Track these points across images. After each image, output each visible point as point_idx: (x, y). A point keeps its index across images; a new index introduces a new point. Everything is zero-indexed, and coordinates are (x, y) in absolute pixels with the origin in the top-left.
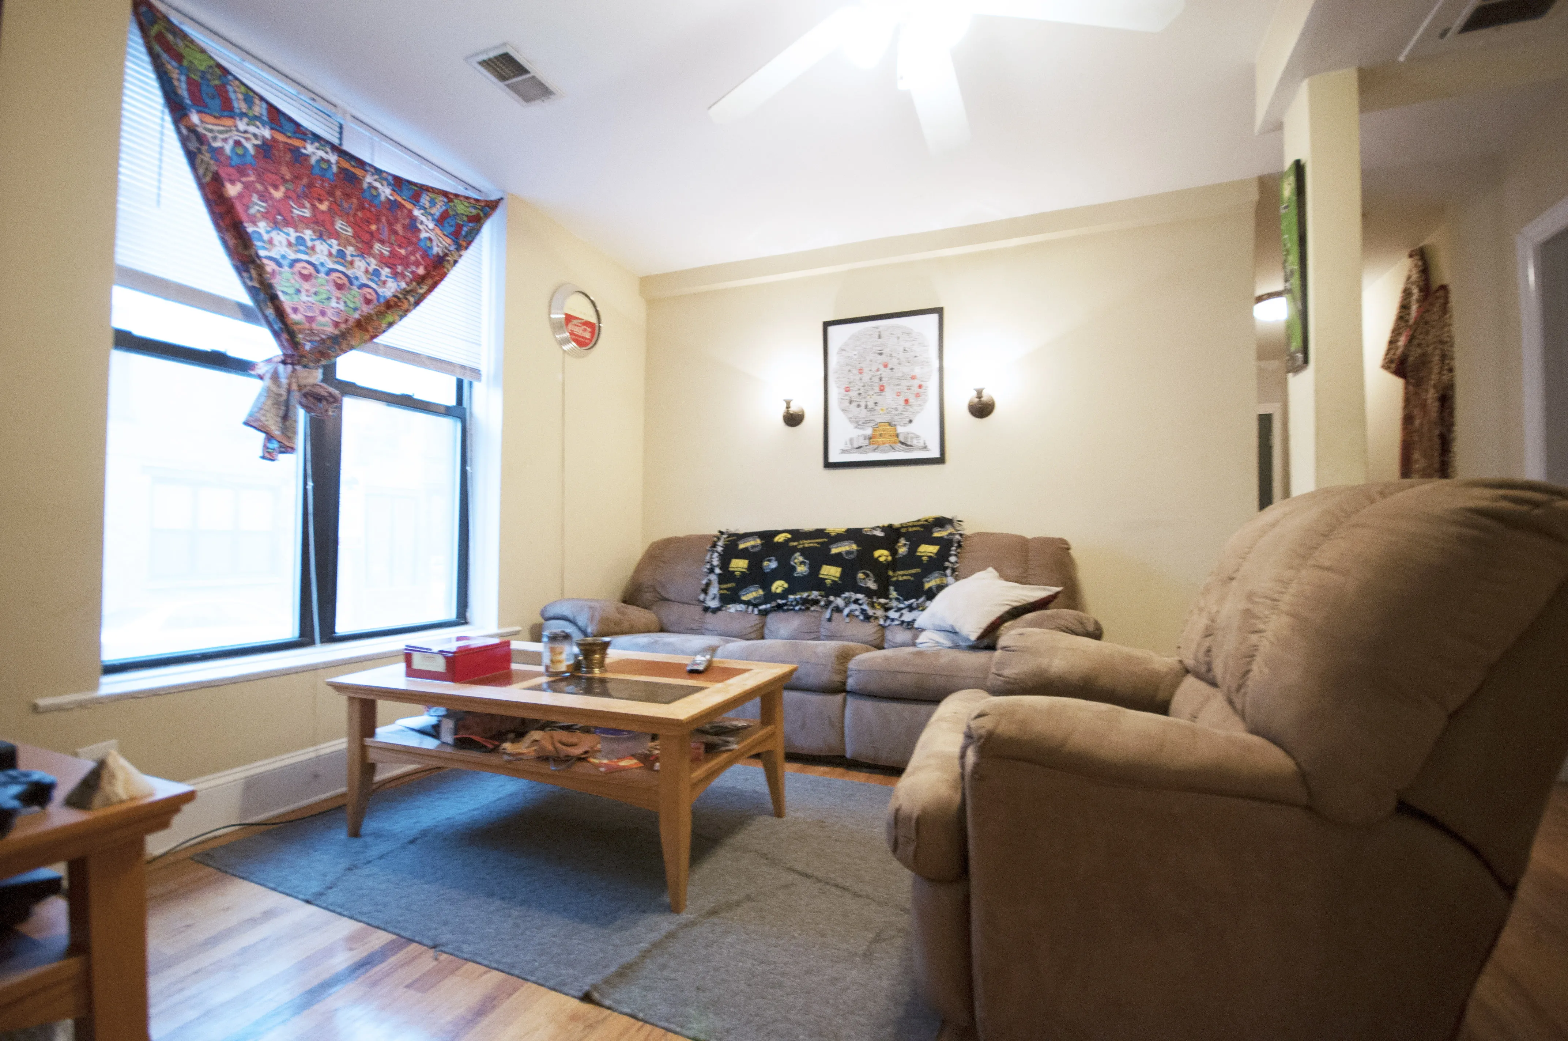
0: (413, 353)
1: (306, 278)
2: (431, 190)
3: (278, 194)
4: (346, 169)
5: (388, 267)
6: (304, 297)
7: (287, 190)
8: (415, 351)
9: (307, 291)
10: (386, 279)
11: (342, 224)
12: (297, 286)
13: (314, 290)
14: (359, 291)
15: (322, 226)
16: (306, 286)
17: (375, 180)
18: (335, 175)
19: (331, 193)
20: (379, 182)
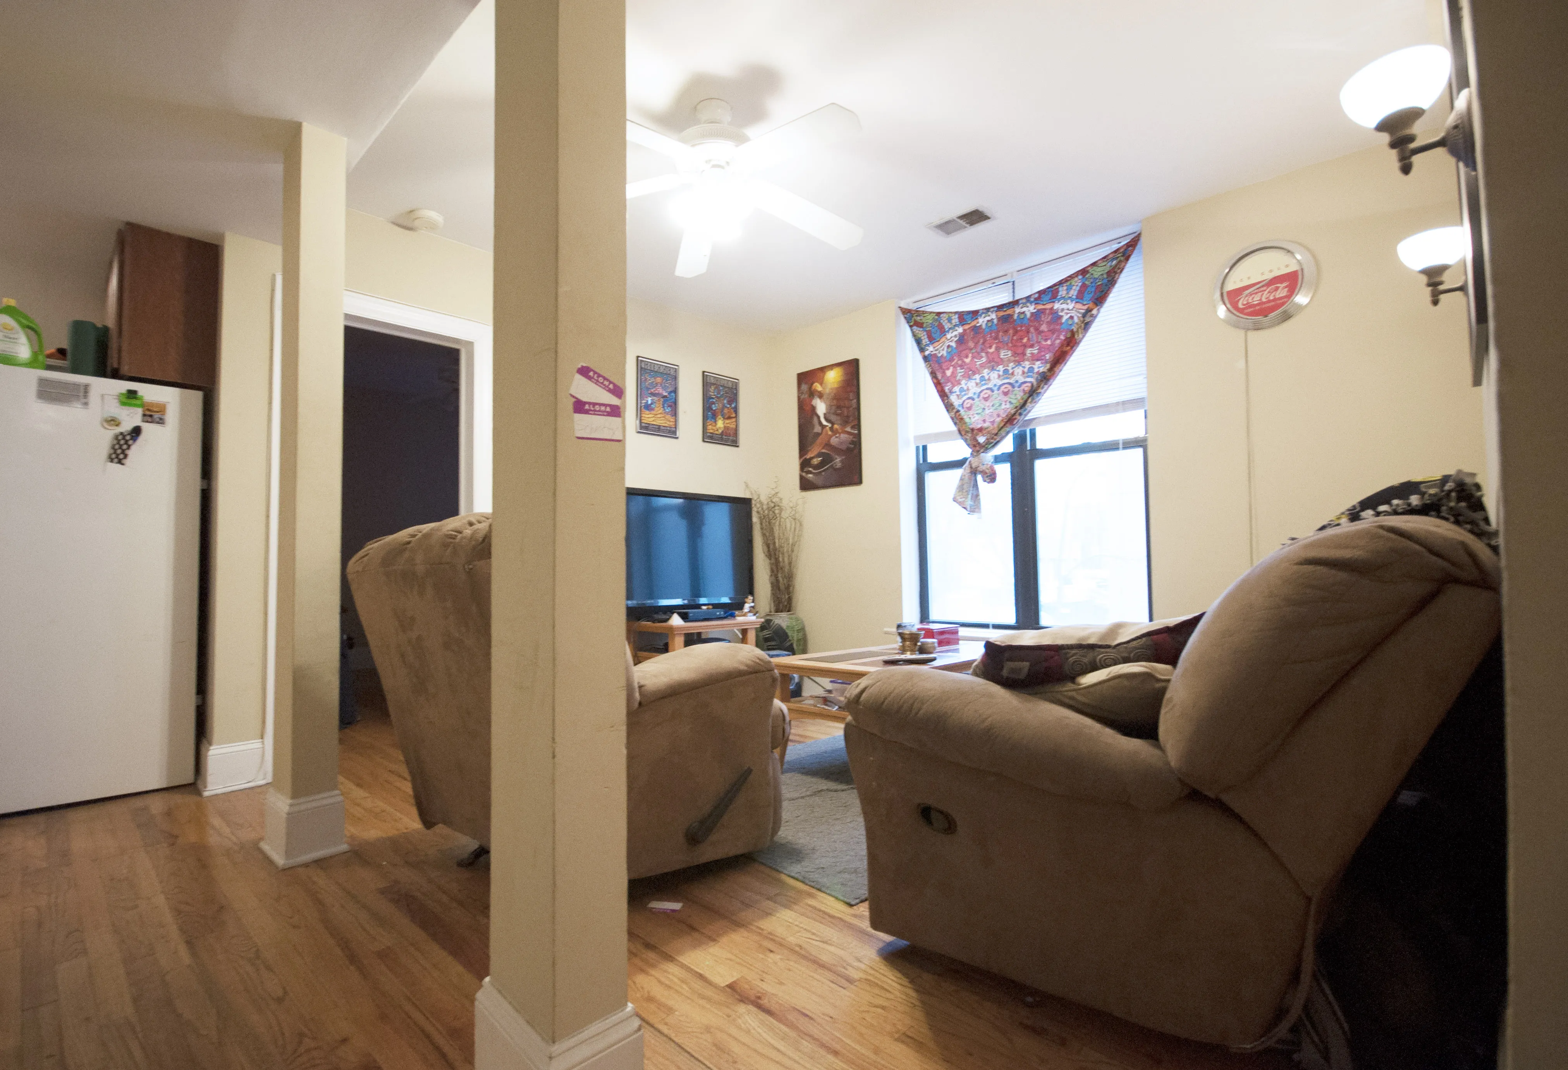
0: (1071, 412)
1: (986, 399)
2: (1069, 279)
3: (967, 360)
4: (1003, 315)
5: (1038, 360)
6: (987, 411)
7: (973, 353)
8: (1072, 410)
9: (988, 406)
10: (1038, 370)
11: (1004, 352)
12: (983, 407)
13: (991, 404)
14: (1019, 389)
15: (993, 361)
16: (988, 403)
17: (1022, 308)
18: (997, 325)
19: (996, 338)
20: (1024, 307)
